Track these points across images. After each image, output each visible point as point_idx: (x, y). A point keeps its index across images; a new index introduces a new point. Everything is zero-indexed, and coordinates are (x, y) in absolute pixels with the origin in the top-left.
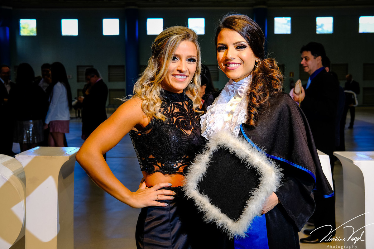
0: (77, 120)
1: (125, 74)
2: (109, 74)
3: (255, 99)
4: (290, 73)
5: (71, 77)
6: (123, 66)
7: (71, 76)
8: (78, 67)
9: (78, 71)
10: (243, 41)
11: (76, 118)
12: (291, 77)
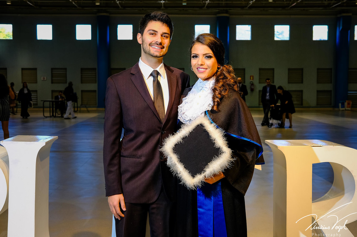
0: (52, 119)
1: (97, 76)
2: (81, 76)
3: (217, 91)
4: (251, 76)
5: (45, 79)
6: (95, 69)
7: (45, 77)
8: (52, 69)
9: (52, 74)
10: (210, 53)
11: (50, 117)
12: (252, 80)
